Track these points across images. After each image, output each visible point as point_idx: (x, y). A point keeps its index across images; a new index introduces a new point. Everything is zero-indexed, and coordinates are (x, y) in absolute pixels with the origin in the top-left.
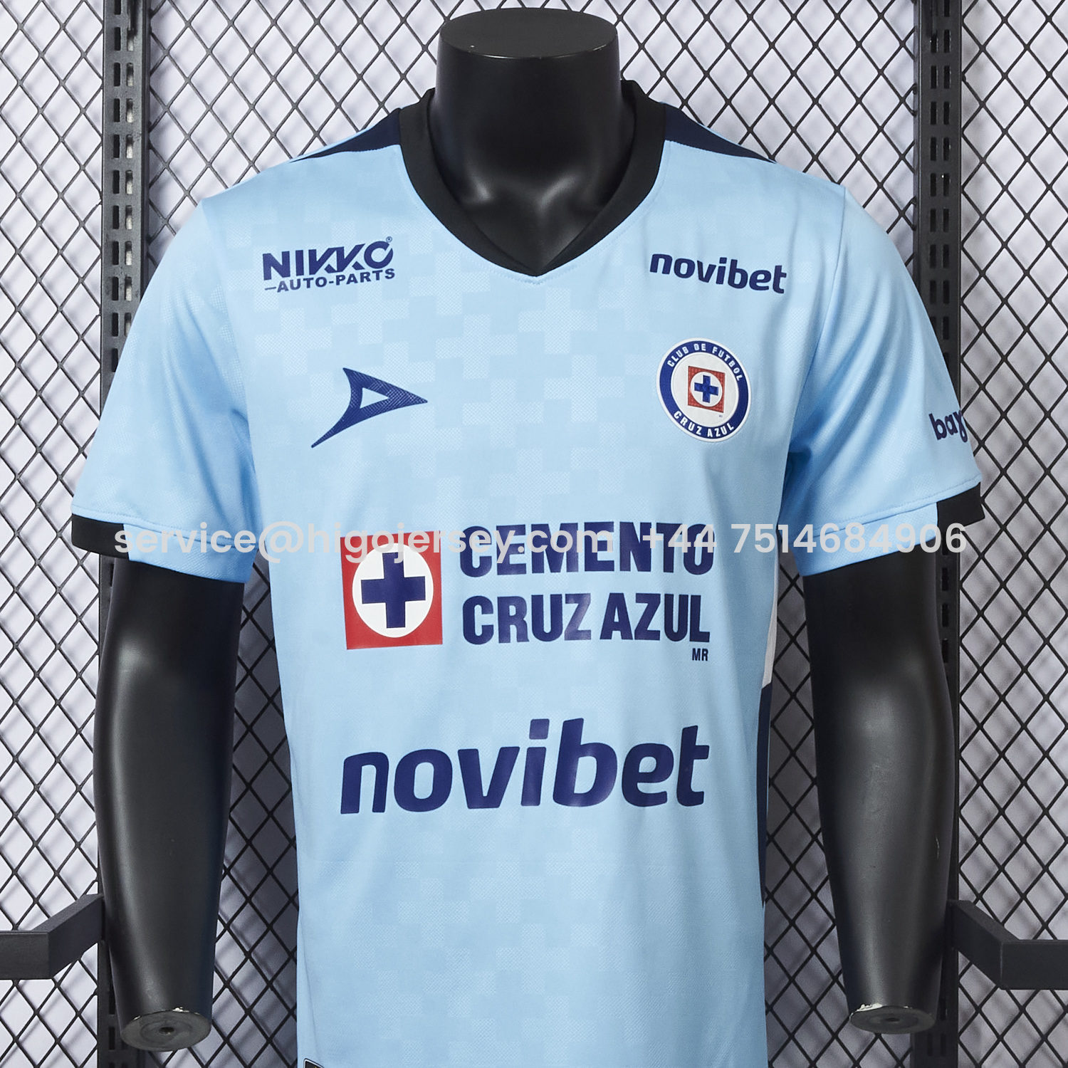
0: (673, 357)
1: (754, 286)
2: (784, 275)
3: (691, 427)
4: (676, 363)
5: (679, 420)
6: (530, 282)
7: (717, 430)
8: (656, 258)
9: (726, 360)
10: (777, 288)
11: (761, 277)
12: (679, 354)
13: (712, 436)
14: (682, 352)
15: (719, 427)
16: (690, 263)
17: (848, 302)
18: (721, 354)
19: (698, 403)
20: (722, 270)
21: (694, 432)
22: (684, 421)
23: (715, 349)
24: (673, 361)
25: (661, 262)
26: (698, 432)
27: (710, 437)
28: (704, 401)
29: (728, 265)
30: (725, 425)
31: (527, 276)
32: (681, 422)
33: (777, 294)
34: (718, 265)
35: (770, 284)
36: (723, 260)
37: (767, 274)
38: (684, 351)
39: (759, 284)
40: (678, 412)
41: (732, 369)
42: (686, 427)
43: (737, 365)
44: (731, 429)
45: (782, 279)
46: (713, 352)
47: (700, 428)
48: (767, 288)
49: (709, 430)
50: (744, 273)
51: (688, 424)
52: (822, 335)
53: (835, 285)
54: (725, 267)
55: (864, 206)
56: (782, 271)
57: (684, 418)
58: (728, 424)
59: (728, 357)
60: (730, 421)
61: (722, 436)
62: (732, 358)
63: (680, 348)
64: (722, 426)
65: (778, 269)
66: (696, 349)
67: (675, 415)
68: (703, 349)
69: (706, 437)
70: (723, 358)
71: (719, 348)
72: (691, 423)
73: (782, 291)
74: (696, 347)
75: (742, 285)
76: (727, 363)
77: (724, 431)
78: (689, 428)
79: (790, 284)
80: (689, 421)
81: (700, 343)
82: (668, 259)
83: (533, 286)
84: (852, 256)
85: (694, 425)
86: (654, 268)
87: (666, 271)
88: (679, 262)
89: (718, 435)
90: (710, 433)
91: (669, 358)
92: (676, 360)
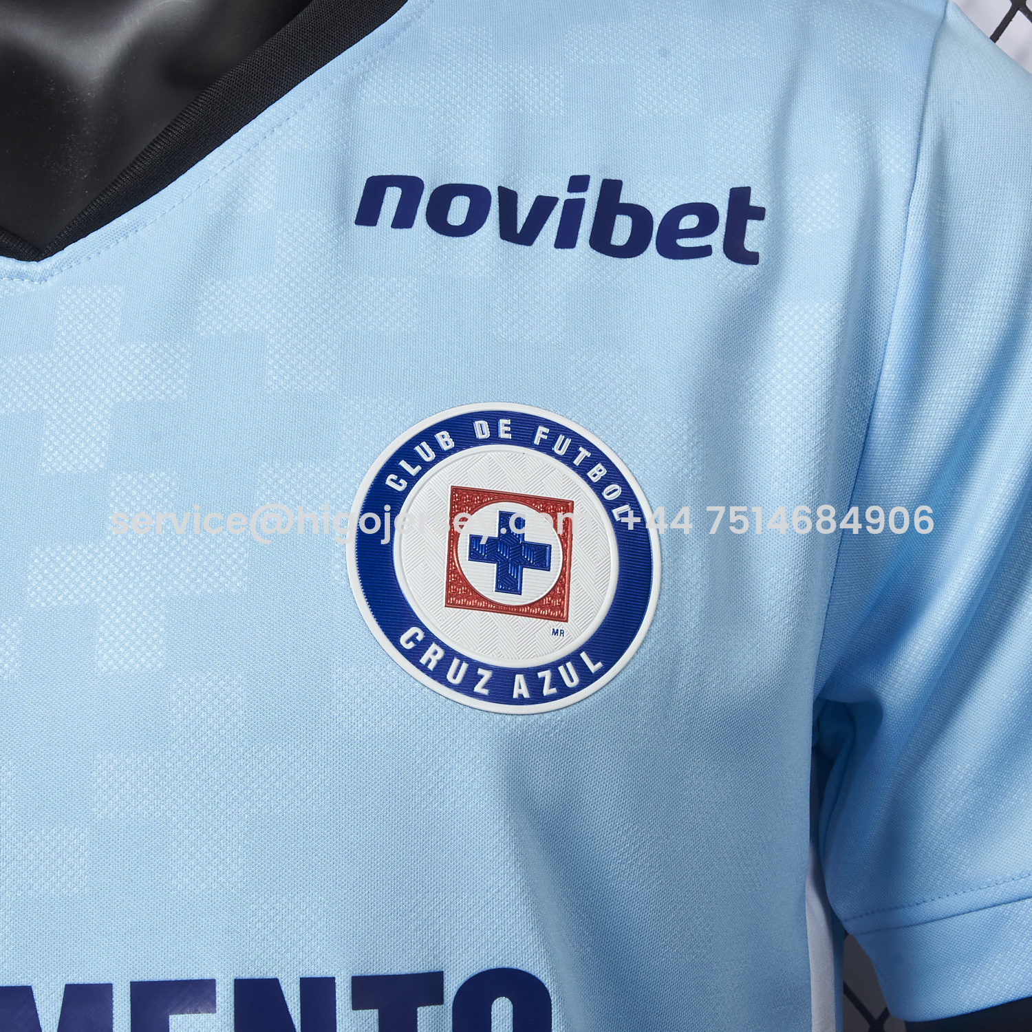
0: (403, 464)
1: (669, 250)
2: (759, 214)
3: (457, 673)
4: (412, 481)
5: (413, 656)
6: (22, 276)
7: (547, 675)
8: (375, 188)
9: (577, 462)
10: (736, 251)
11: (690, 222)
12: (425, 452)
13: (526, 695)
14: (435, 446)
15: (553, 667)
16: (478, 196)
17: (953, 280)
18: (562, 446)
19: (481, 598)
20: (573, 210)
21: (466, 687)
22: (432, 656)
23: (541, 433)
24: (403, 474)
25: (393, 196)
26: (478, 688)
27: (521, 701)
28: (498, 590)
29: (591, 197)
30: (574, 657)
31: (12, 261)
32: (423, 661)
33: (740, 266)
34: (563, 195)
35: (716, 239)
36: (579, 183)
37: (707, 214)
38: (441, 442)
39: (683, 243)
40: (413, 630)
41: (598, 488)
42: (439, 674)
43: (614, 475)
44: (593, 668)
45: (752, 225)
46: (537, 442)
47: (487, 675)
48: (706, 251)
49: (519, 679)
50: (640, 216)
51: (443, 665)
52: (885, 375)
53: (910, 232)
54: (582, 201)
55: (995, 37)
56: (753, 203)
57: (434, 647)
58: (583, 655)
59: (584, 453)
60: (589, 647)
61: (564, 691)
62: (598, 457)
63: (428, 435)
64: (563, 662)
65: (739, 197)
66: (479, 436)
67: (403, 639)
68: (502, 435)
69: (509, 700)
70: (567, 459)
71: (556, 430)
72: (456, 662)
73: (752, 258)
74: (482, 429)
75: (634, 248)
76: (582, 470)
77: (570, 676)
78: (449, 677)
79: (778, 238)
80: (450, 654)
81: (492, 418)
82: (411, 186)
83: (29, 287)
84: (959, 155)
85: (465, 666)
86: (368, 214)
87: (403, 219)
88: (445, 195)
89: (547, 691)
90: (521, 687)
91: (391, 466)
92: (413, 471)
